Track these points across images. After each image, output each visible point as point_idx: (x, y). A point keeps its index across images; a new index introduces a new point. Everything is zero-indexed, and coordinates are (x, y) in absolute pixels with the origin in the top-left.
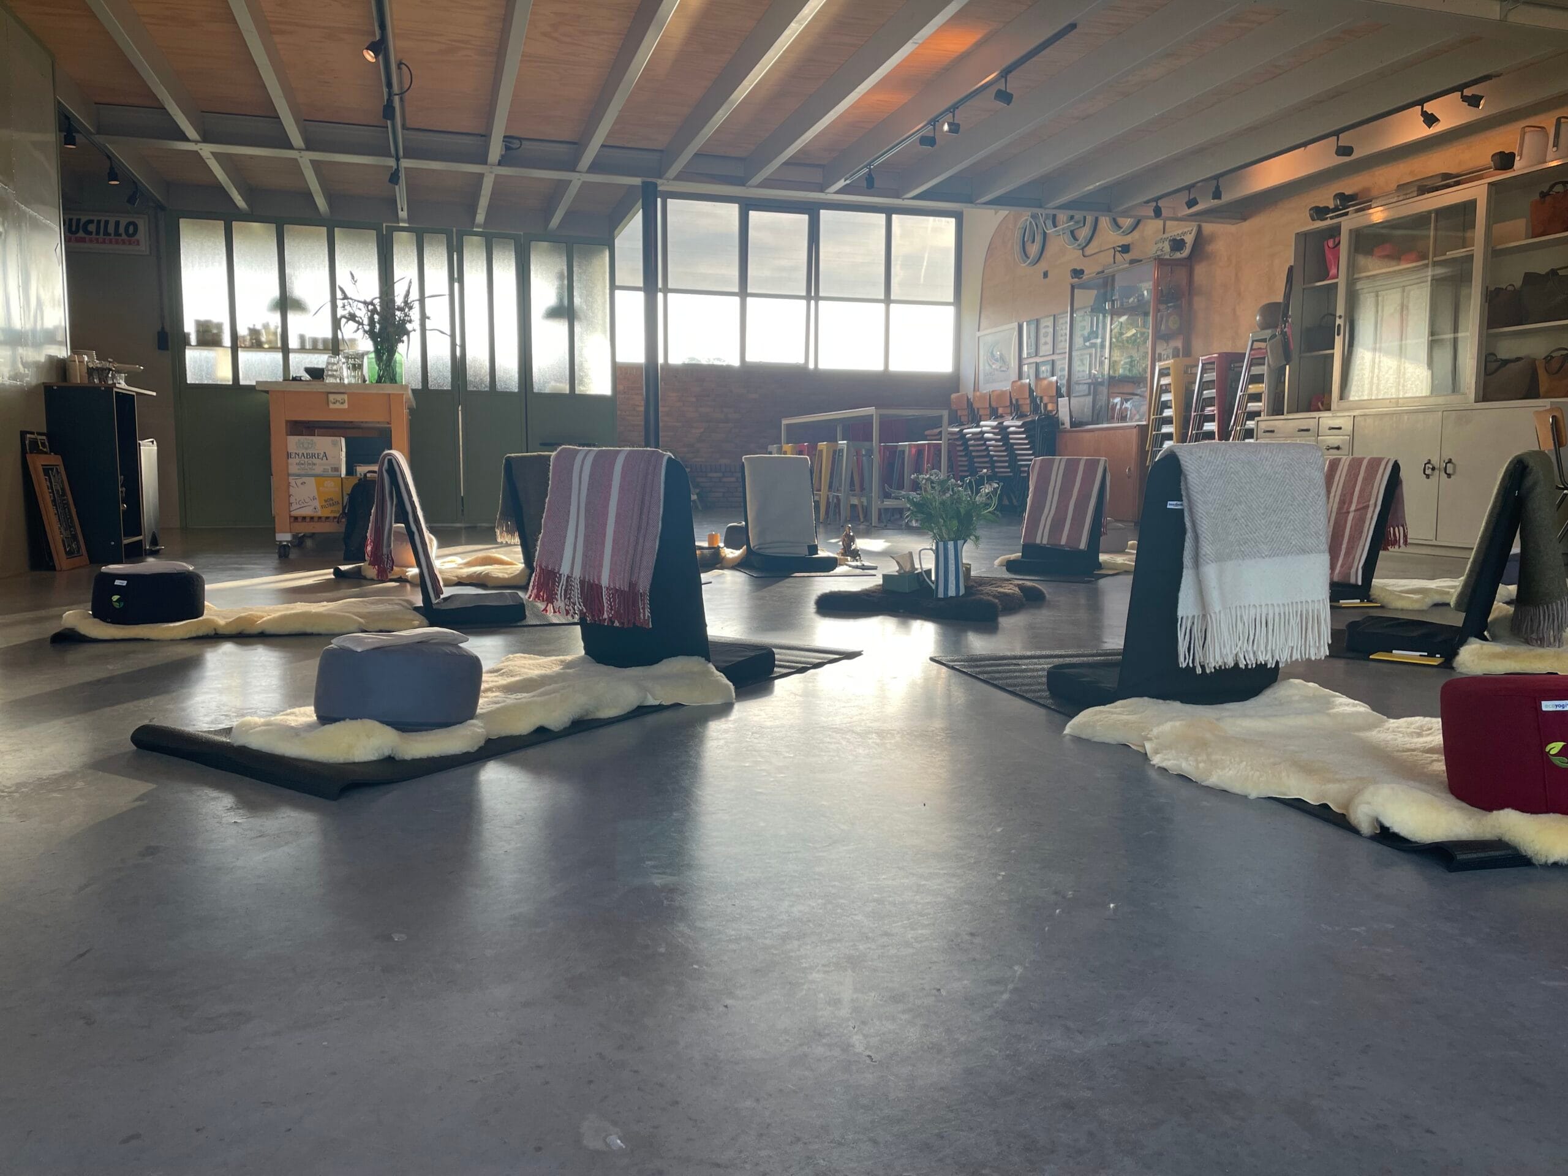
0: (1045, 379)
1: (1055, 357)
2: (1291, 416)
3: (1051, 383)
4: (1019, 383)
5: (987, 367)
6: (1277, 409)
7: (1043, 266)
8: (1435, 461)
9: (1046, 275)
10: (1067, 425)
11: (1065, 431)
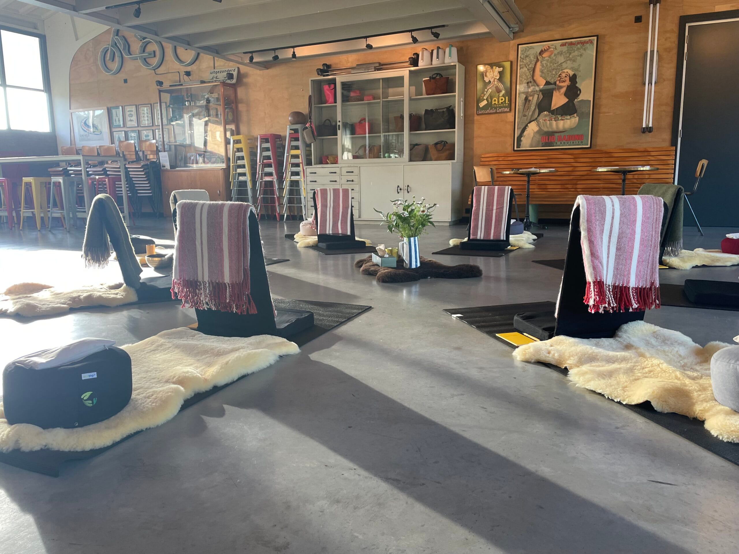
0: (146, 141)
1: (140, 129)
2: (315, 166)
3: (151, 144)
4: (126, 143)
5: (82, 133)
6: (309, 163)
7: (122, 76)
8: (401, 186)
9: (126, 81)
10: (168, 167)
11: (167, 170)
